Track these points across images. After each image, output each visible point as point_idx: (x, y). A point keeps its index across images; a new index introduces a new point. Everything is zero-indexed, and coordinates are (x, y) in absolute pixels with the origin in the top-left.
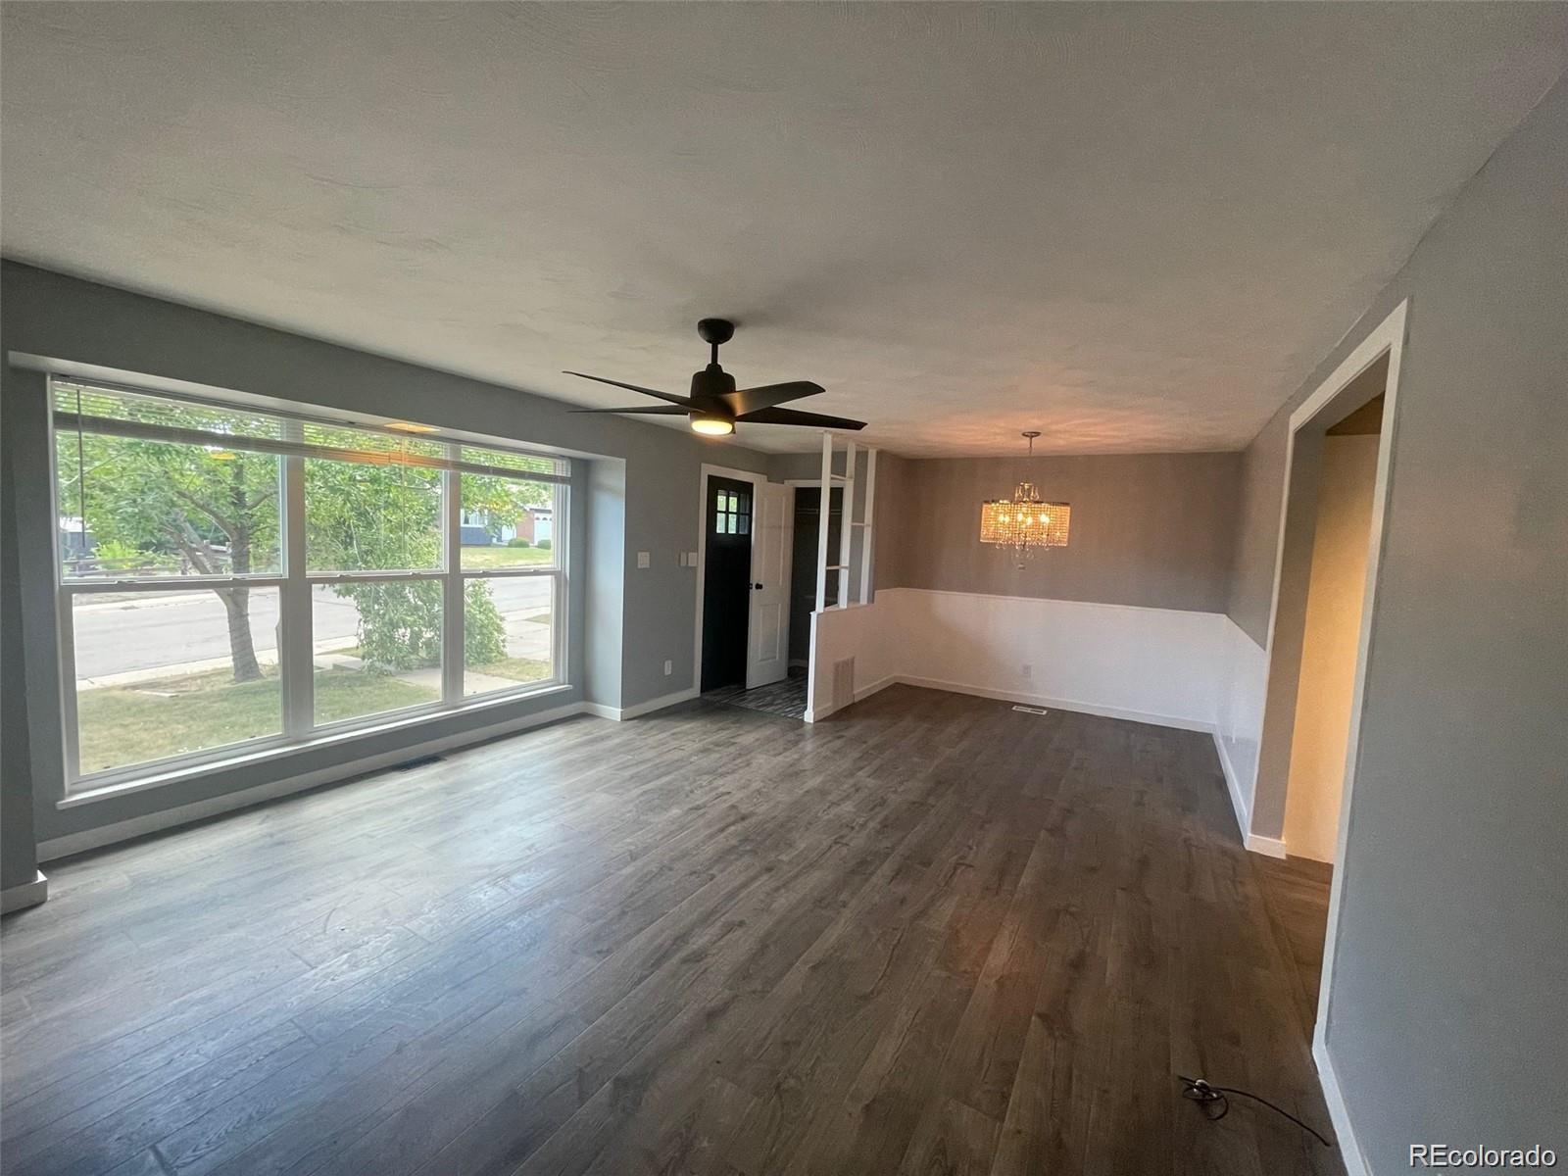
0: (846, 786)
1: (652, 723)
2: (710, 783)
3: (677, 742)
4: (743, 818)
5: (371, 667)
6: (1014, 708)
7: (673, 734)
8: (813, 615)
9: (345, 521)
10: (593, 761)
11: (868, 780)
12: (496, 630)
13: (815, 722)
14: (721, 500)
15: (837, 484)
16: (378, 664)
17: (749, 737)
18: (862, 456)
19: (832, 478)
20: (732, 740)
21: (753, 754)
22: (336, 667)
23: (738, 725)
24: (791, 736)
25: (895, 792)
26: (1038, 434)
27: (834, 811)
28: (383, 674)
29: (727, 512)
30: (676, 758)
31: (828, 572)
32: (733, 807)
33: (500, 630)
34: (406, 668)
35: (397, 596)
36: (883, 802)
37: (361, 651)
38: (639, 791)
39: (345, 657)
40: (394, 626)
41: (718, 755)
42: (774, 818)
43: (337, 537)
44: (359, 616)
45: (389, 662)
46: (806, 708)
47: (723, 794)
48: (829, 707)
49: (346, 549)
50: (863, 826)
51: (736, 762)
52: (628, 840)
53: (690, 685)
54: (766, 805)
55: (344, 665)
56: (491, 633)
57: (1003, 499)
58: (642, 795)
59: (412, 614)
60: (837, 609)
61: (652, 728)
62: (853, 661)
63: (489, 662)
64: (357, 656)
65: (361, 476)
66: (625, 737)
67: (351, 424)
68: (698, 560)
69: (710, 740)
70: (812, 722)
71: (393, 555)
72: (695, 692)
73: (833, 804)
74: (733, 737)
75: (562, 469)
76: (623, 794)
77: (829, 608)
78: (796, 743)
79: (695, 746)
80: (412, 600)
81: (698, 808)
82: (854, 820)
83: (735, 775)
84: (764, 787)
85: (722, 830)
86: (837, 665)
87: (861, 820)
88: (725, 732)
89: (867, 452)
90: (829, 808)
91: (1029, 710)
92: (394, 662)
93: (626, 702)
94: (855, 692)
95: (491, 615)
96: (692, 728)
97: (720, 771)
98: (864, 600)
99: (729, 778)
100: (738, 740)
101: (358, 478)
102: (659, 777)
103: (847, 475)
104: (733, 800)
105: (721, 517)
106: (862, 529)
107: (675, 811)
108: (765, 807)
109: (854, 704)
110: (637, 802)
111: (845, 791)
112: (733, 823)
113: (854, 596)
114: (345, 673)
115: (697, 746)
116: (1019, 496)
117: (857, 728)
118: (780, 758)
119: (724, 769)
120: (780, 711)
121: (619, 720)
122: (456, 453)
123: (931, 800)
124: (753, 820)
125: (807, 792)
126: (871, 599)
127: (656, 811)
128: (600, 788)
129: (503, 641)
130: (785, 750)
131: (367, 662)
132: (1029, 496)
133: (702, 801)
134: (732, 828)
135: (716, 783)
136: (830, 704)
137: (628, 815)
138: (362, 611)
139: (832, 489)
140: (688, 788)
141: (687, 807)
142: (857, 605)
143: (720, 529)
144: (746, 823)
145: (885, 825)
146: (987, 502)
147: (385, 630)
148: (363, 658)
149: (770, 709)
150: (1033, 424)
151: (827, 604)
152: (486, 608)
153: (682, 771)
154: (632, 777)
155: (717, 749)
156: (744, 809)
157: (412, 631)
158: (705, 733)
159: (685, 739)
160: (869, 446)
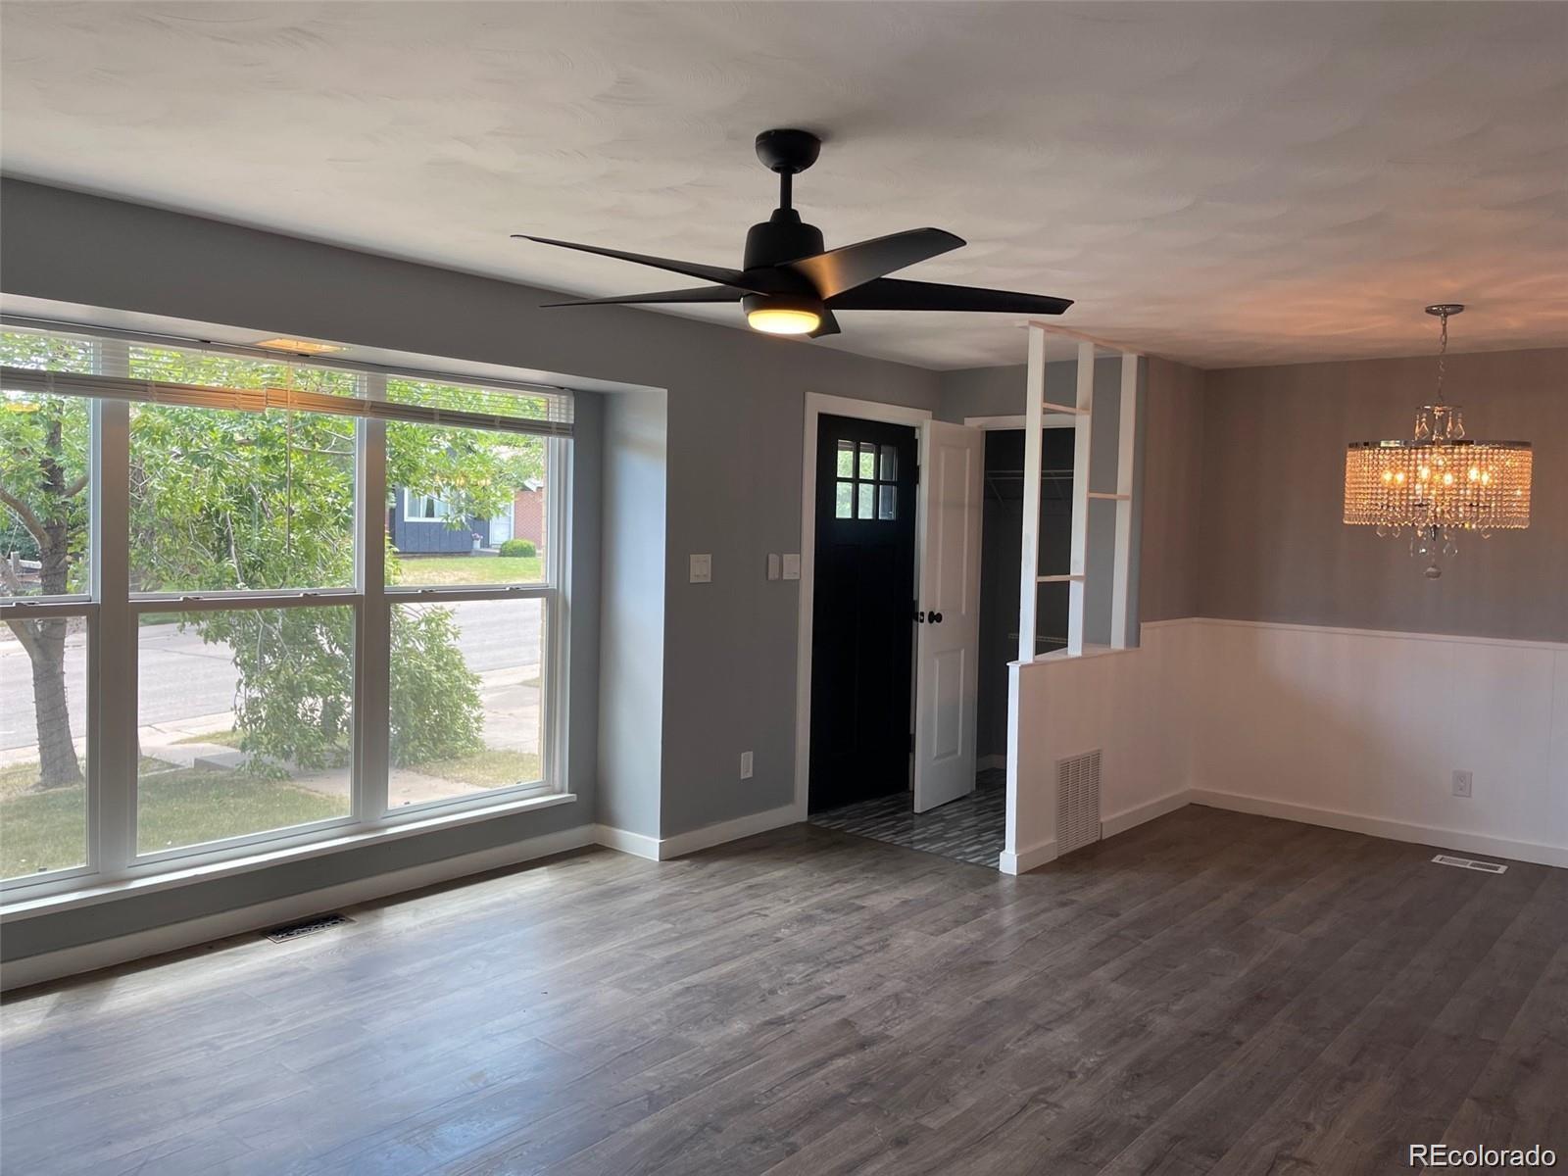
0: (1068, 994)
1: (714, 866)
2: (808, 977)
3: (754, 902)
4: (863, 1045)
5: (256, 764)
6: (1436, 860)
7: (750, 887)
8: (1014, 669)
9: (218, 512)
10: (602, 930)
11: (1113, 985)
12: (464, 700)
13: (1018, 875)
14: (844, 458)
15: (1059, 422)
16: (267, 759)
17: (886, 897)
18: (1107, 369)
19: (1046, 412)
20: (858, 902)
21: (893, 928)
22: (200, 764)
23: (871, 875)
24: (971, 898)
25: (1165, 1011)
26: (1458, 308)
27: (1038, 1042)
28: (276, 776)
29: (856, 481)
30: (750, 931)
31: (1041, 587)
32: (846, 1023)
33: (472, 700)
34: (314, 766)
35: (300, 639)
36: (1141, 1028)
37: (240, 736)
38: (676, 987)
39: (217, 747)
40: (294, 691)
41: (828, 928)
42: (922, 1046)
43: (204, 540)
44: (238, 674)
45: (287, 755)
46: (1003, 847)
47: (831, 999)
48: (1049, 845)
49: (219, 560)
50: (1091, 1073)
51: (860, 942)
52: (650, 1074)
53: (788, 798)
54: (907, 1021)
55: (213, 761)
56: (458, 706)
57: (1388, 439)
58: (679, 994)
59: (325, 671)
60: (1064, 657)
61: (712, 875)
62: (1096, 759)
63: (451, 757)
64: (235, 747)
65: (243, 434)
66: (664, 889)
67: (205, 343)
68: (801, 567)
69: (814, 900)
70: (1015, 874)
71: (294, 570)
72: (796, 810)
73: (1039, 1028)
74: (857, 897)
75: (558, 411)
76: (647, 990)
77: (1048, 657)
78: (978, 912)
79: (790, 909)
80: (326, 647)
81: (780, 1022)
82: (1078, 1060)
83: (856, 965)
84: (909, 991)
85: (820, 1064)
86: (1065, 768)
87: (1091, 1061)
88: (849, 886)
89: (1119, 360)
90: (1029, 1034)
91: (1468, 864)
92: (294, 756)
93: (667, 829)
94: (1102, 820)
95: (456, 672)
96: (786, 878)
97: (828, 957)
98: (1118, 639)
99: (844, 970)
100: (867, 902)
101: (238, 437)
102: (716, 963)
103: (1077, 406)
104: (847, 1010)
105: (843, 490)
106: (1112, 505)
107: (738, 1026)
108: (907, 1025)
109: (1100, 842)
110: (671, 1006)
111: (1064, 1004)
112: (842, 1053)
113: (1096, 632)
114: (213, 775)
115: (793, 909)
116: (1423, 433)
117: (1104, 887)
118: (945, 938)
119: (837, 953)
120: (957, 851)
121: (658, 860)
122: (379, 387)
123: (1237, 1030)
124: (878, 1050)
125: (987, 1002)
126: (1134, 638)
127: (704, 1023)
128: (608, 980)
129: (478, 720)
130: (957, 923)
131: (249, 755)
132: (1443, 432)
133: (788, 1011)
134: (840, 1062)
135: (817, 980)
136: (1051, 840)
137: (654, 1028)
138: (243, 665)
139: (1045, 431)
140: (765, 986)
141: (760, 1019)
142: (1100, 650)
143: (843, 511)
144: (868, 1054)
145: (1137, 1075)
146: (1354, 446)
147: (280, 698)
148: (243, 748)
149: (934, 847)
150: (1446, 287)
151: (1040, 648)
152: (448, 661)
153: (756, 955)
154: (668, 961)
155: (827, 917)
156: (868, 1027)
157: (325, 702)
158: (809, 888)
159: (770, 896)
160: (1120, 348)
